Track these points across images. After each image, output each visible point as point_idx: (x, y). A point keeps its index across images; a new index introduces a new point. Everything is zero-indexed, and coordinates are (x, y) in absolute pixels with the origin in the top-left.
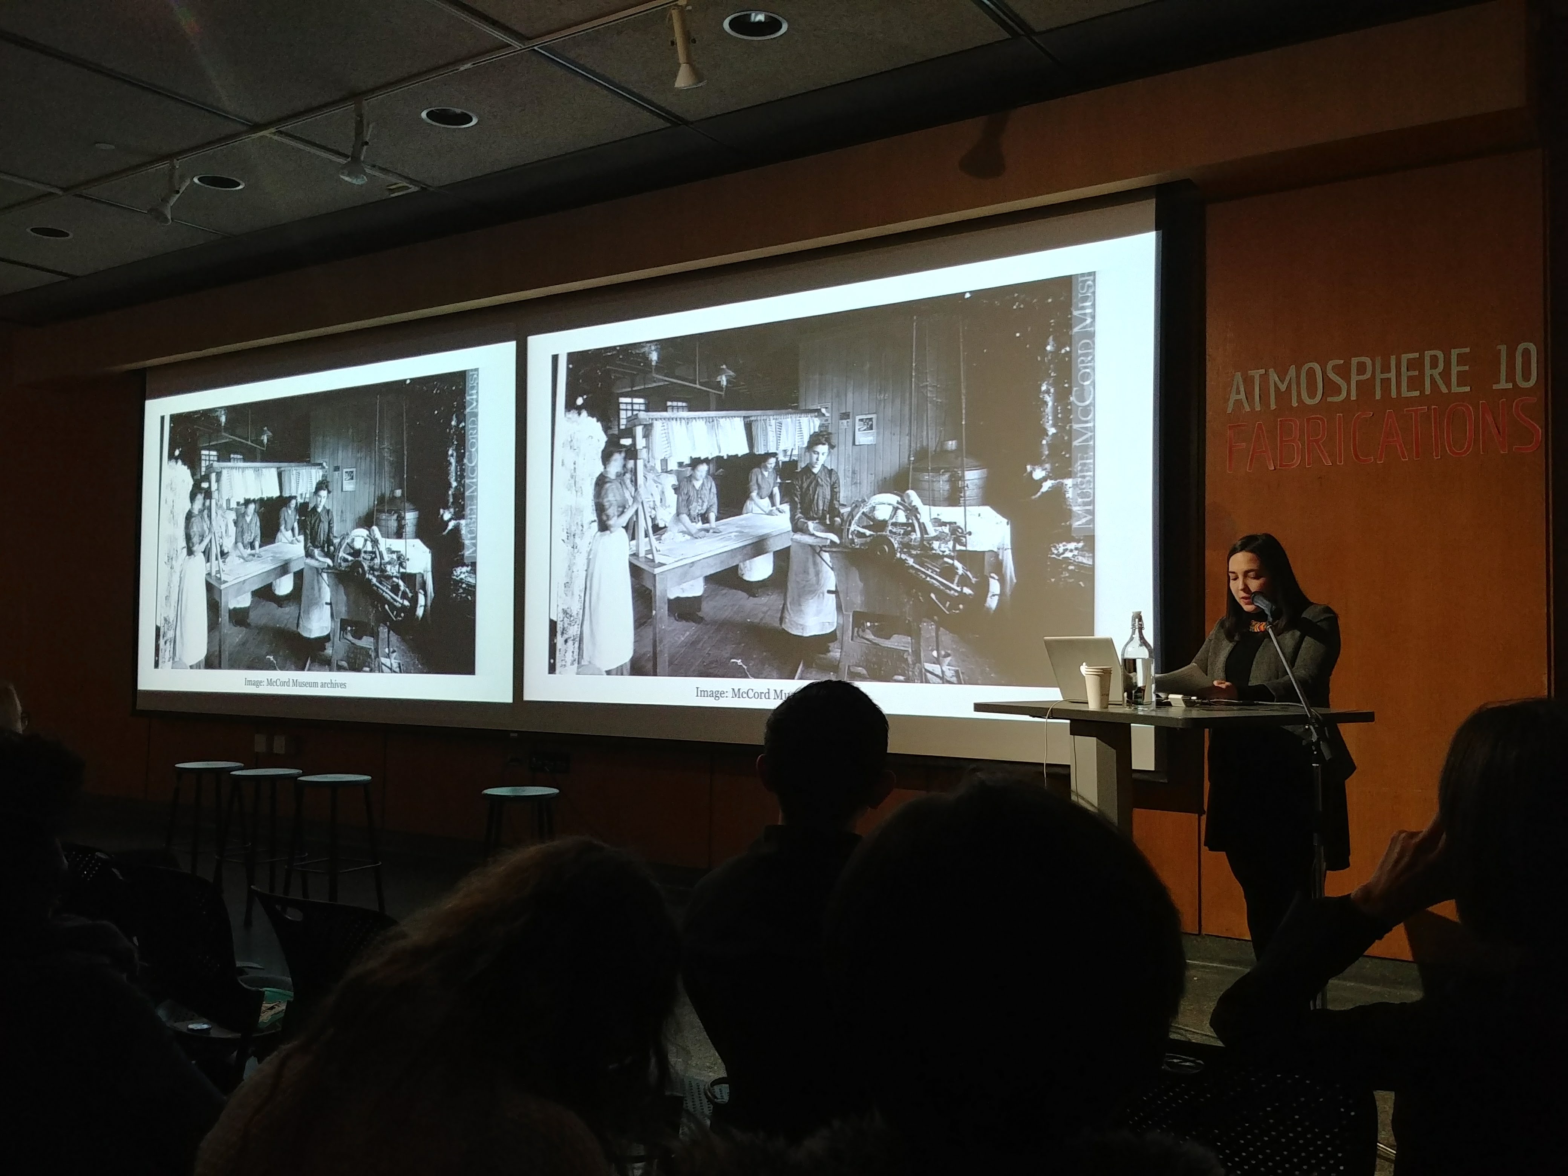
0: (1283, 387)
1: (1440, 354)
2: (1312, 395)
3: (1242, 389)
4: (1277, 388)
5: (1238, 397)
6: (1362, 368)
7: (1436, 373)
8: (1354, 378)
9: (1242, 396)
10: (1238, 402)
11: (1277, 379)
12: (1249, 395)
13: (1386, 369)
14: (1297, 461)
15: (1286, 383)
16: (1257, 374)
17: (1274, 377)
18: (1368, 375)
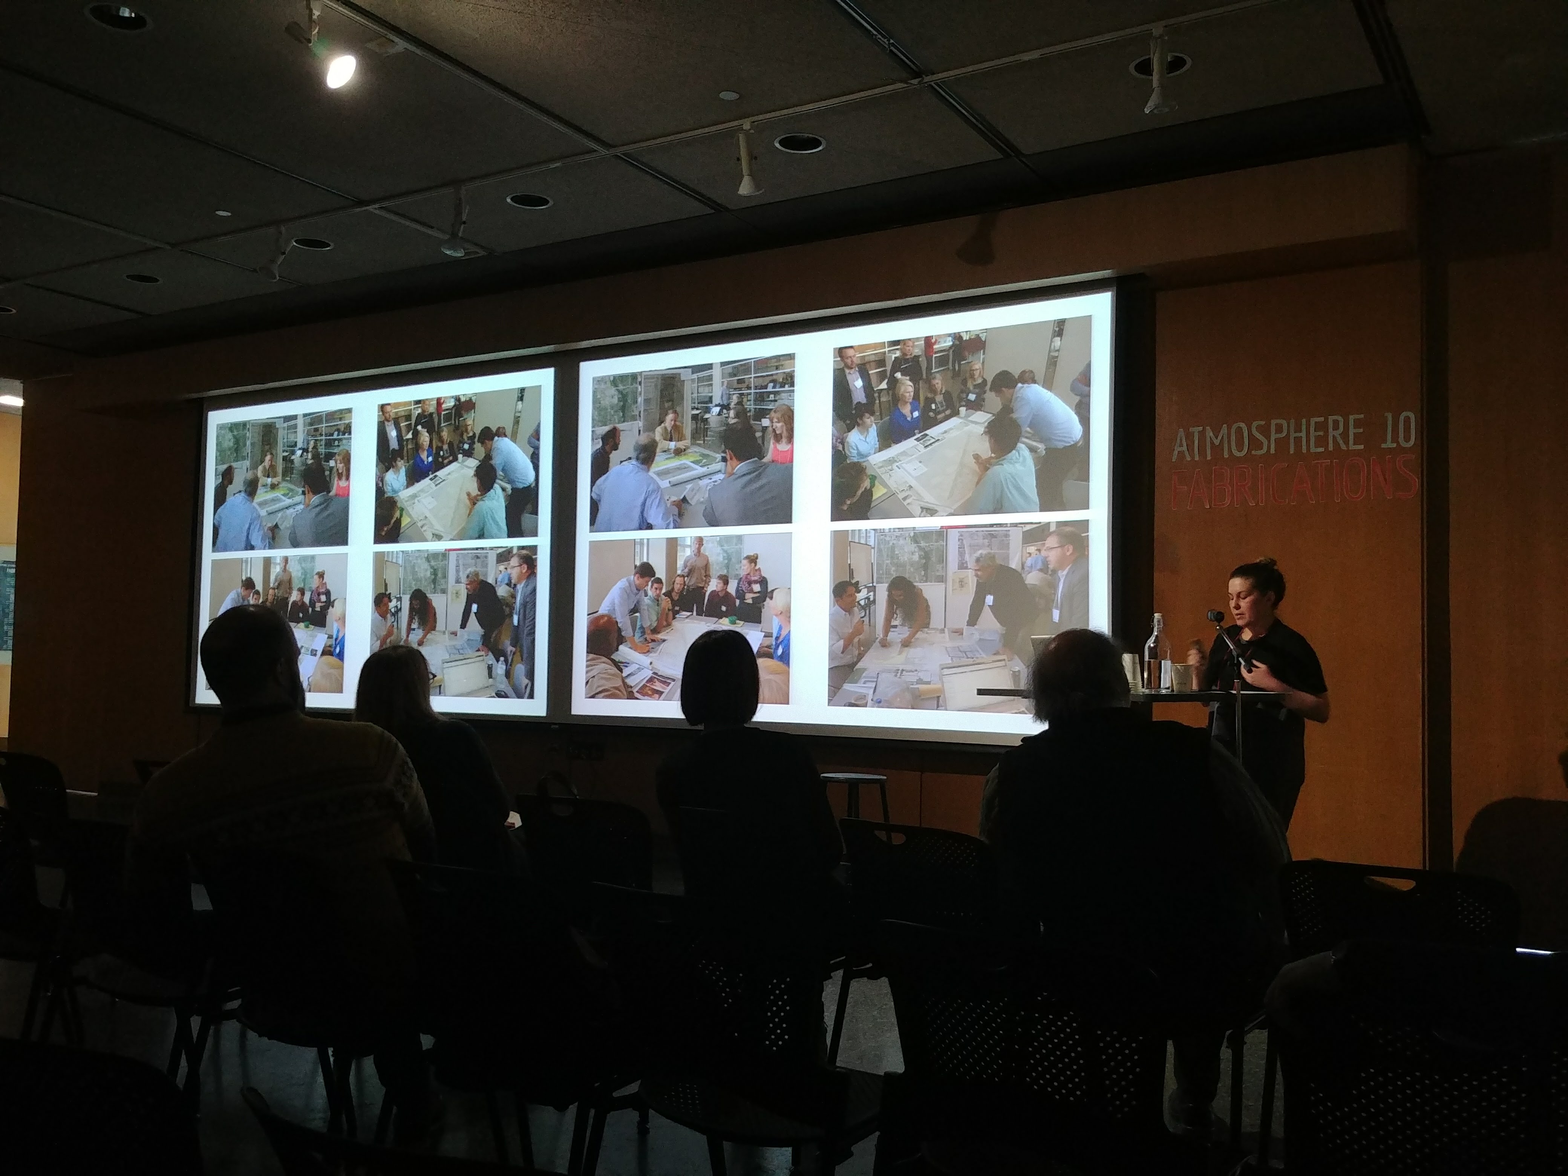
0: (1217, 442)
1: (1340, 419)
2: (1240, 448)
3: (1185, 444)
4: (1212, 443)
5: (1180, 449)
6: (1279, 429)
7: (1337, 433)
8: (1273, 437)
9: (1185, 448)
10: (1181, 453)
11: (1211, 434)
12: (1190, 448)
13: (1298, 429)
14: (1227, 502)
15: (1220, 438)
16: (1196, 430)
17: (1210, 433)
18: (1284, 434)
